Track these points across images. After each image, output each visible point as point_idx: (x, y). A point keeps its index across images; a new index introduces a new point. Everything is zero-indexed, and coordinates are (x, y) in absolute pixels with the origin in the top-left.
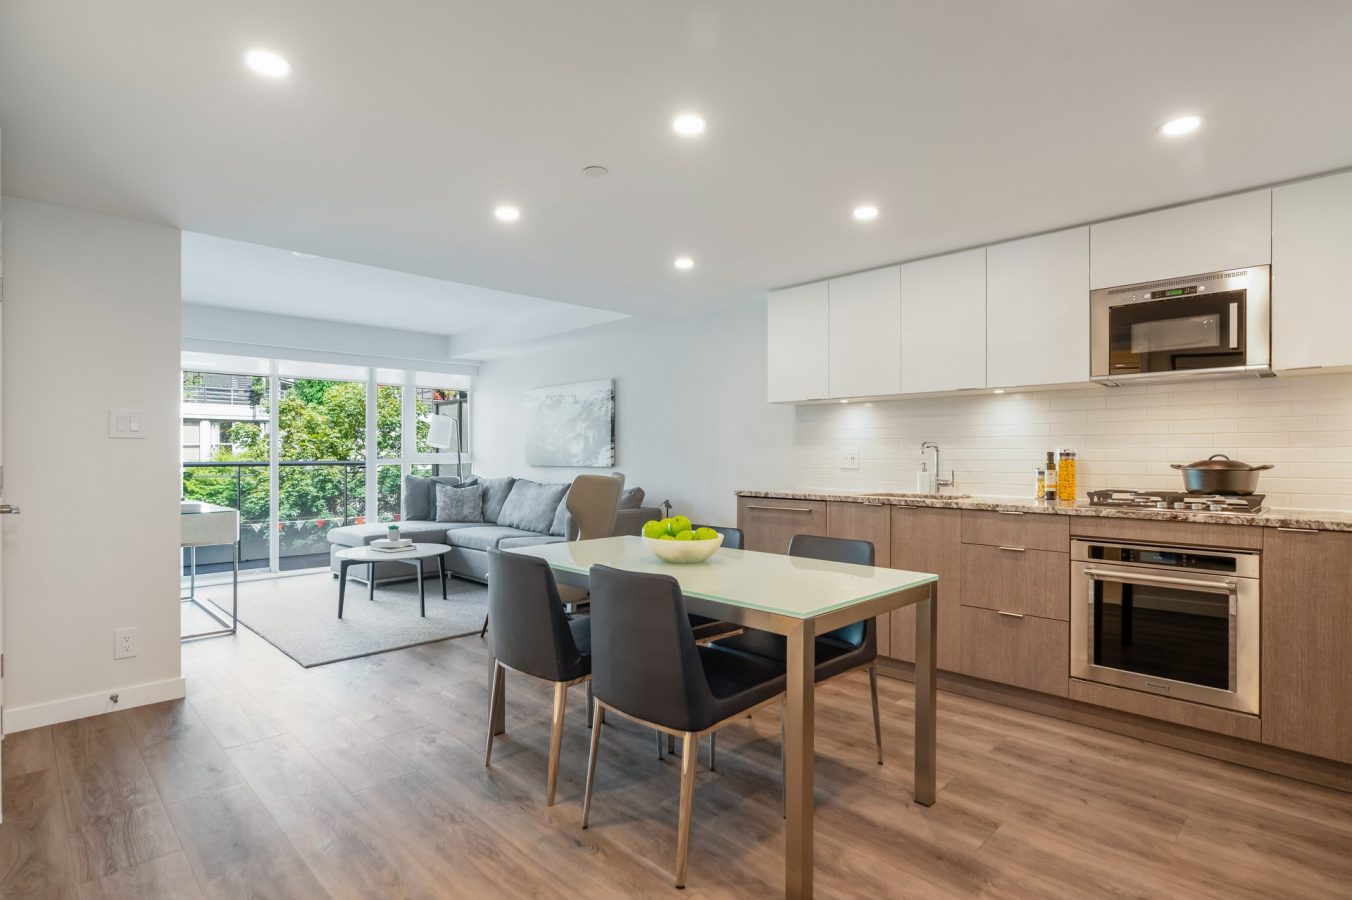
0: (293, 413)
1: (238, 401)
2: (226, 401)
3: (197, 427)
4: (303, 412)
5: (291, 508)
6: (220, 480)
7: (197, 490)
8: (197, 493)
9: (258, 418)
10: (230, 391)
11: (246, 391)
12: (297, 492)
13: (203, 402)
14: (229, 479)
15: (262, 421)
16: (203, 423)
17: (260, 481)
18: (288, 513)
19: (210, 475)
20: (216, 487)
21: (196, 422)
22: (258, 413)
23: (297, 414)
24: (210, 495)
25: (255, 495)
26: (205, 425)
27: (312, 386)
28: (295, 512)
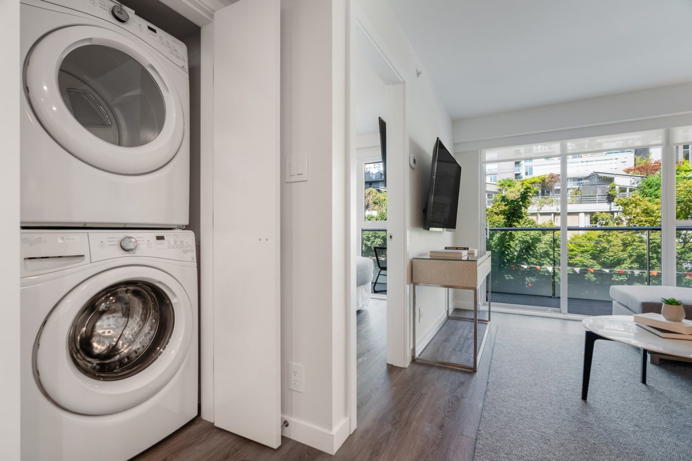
0: (634, 205)
1: (600, 201)
2: (594, 201)
3: (577, 217)
4: (641, 203)
5: (632, 263)
6: (588, 244)
7: (575, 249)
8: (575, 251)
9: (612, 210)
10: (596, 196)
11: (605, 195)
12: (636, 253)
13: (581, 203)
14: (593, 244)
15: (616, 212)
16: (580, 214)
17: (611, 246)
18: (630, 266)
19: (582, 241)
20: (586, 248)
21: (577, 214)
22: (613, 207)
23: (636, 205)
24: (582, 252)
25: (607, 253)
26: (582, 215)
27: (651, 188)
28: (636, 265)
